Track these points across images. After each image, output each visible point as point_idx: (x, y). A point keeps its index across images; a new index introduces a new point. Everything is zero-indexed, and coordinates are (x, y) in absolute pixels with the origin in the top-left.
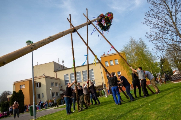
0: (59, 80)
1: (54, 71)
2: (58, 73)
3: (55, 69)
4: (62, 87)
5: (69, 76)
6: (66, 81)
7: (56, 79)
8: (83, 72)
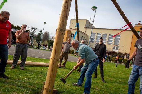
0: (87, 36)
1: (85, 28)
2: (88, 30)
3: (86, 26)
4: (87, 42)
5: (96, 35)
6: (92, 39)
7: (85, 34)
8: (110, 35)
